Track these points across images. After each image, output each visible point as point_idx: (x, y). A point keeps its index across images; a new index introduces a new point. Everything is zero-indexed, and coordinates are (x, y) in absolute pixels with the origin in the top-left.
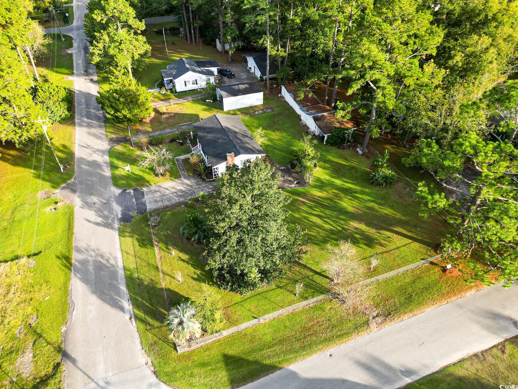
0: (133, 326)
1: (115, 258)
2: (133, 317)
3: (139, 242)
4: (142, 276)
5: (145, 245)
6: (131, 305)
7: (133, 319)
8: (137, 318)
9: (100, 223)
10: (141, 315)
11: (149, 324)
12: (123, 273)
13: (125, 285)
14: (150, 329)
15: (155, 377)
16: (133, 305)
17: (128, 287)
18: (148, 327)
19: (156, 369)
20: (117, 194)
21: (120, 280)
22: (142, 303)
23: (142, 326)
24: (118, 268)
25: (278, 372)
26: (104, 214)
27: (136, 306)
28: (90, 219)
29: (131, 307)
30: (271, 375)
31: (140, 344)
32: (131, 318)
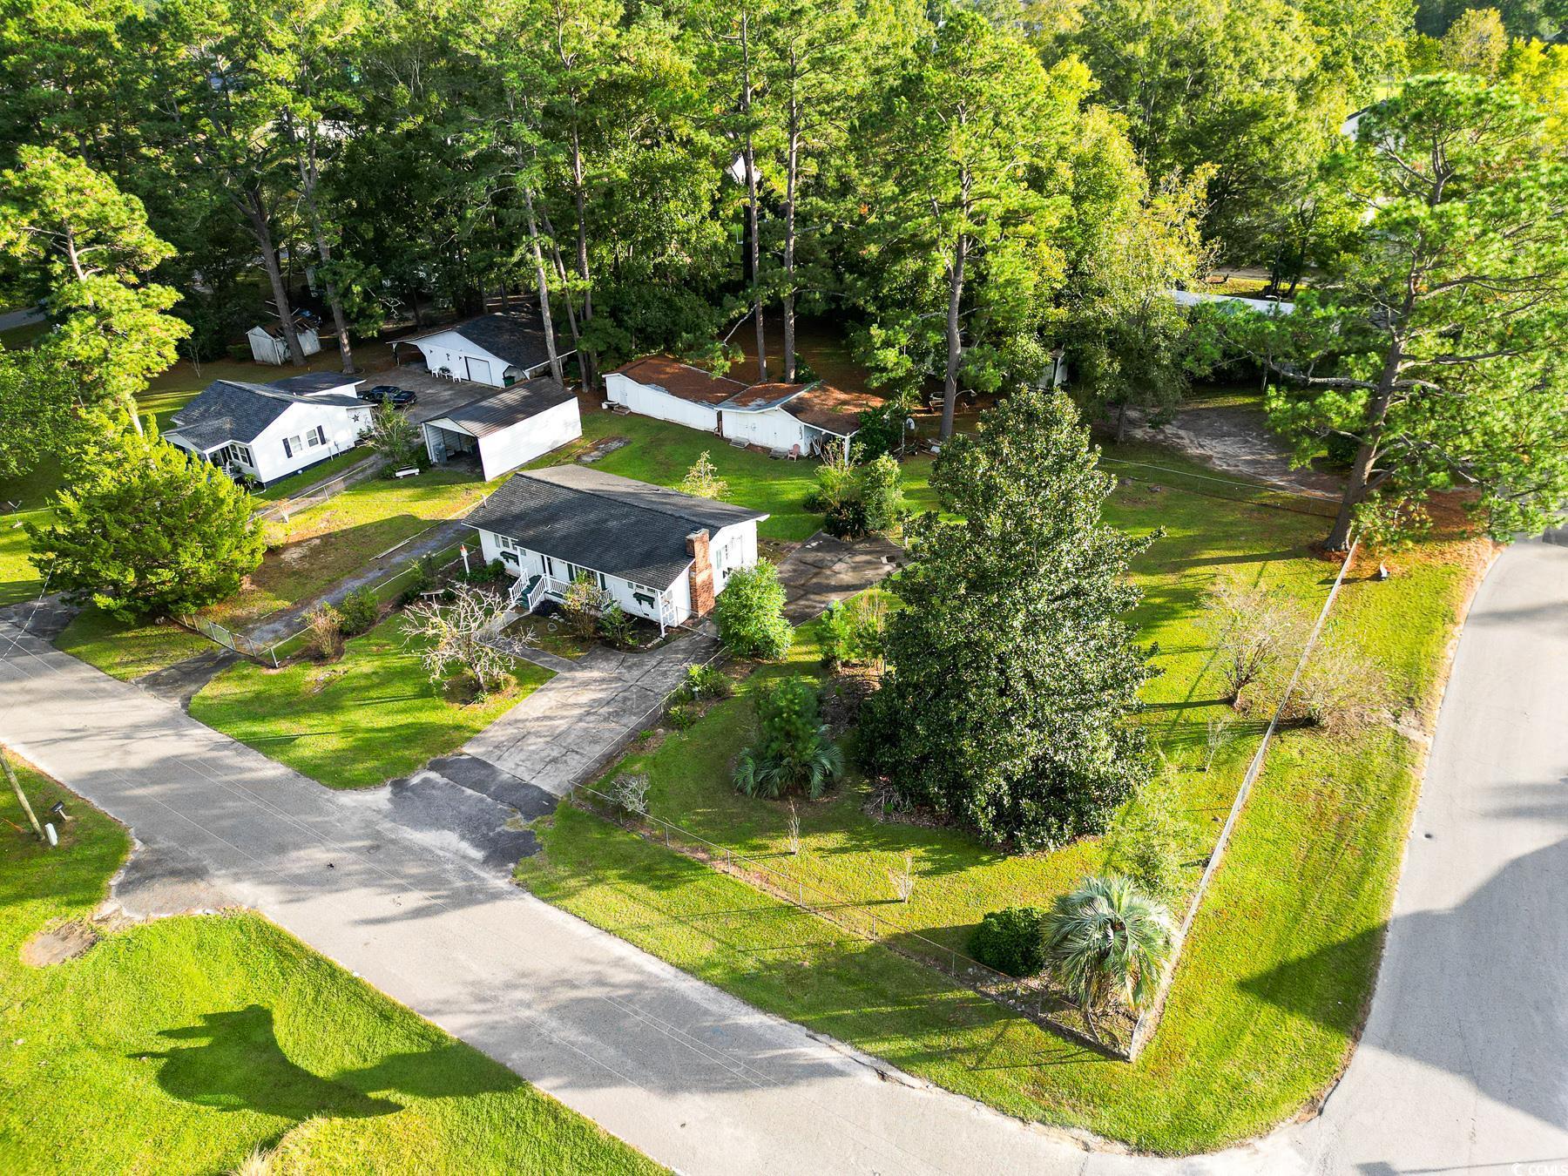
0: (917, 1089)
1: (618, 963)
2: (885, 1067)
3: (640, 882)
4: (769, 956)
5: (671, 876)
6: (836, 1044)
7: (894, 1073)
8: (899, 1062)
9: (429, 907)
10: (905, 1045)
11: (956, 1050)
12: (700, 984)
13: (745, 1009)
14: (980, 1061)
15: (1157, 1160)
16: (842, 1039)
17: (762, 1006)
18: (970, 1061)
19: (1134, 1140)
20: (387, 806)
21: (714, 1008)
22: (862, 1016)
23: (946, 1071)
24: (663, 980)
25: (1389, 936)
26: (412, 876)
27: (858, 1035)
28: (373, 915)
29: (846, 1049)
30: (1385, 953)
31: (1001, 1118)
32: (883, 1076)
